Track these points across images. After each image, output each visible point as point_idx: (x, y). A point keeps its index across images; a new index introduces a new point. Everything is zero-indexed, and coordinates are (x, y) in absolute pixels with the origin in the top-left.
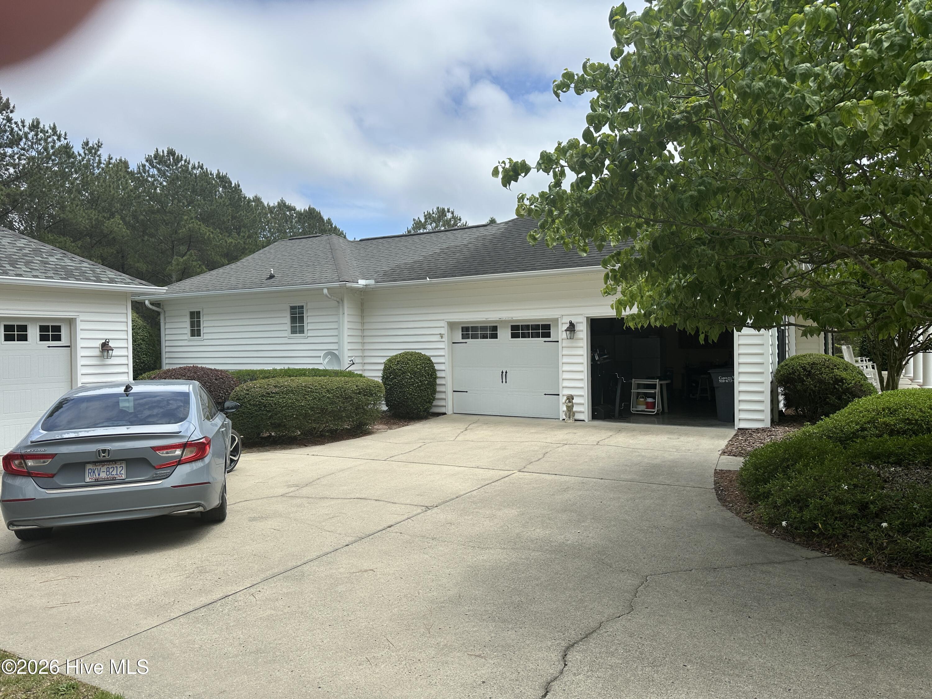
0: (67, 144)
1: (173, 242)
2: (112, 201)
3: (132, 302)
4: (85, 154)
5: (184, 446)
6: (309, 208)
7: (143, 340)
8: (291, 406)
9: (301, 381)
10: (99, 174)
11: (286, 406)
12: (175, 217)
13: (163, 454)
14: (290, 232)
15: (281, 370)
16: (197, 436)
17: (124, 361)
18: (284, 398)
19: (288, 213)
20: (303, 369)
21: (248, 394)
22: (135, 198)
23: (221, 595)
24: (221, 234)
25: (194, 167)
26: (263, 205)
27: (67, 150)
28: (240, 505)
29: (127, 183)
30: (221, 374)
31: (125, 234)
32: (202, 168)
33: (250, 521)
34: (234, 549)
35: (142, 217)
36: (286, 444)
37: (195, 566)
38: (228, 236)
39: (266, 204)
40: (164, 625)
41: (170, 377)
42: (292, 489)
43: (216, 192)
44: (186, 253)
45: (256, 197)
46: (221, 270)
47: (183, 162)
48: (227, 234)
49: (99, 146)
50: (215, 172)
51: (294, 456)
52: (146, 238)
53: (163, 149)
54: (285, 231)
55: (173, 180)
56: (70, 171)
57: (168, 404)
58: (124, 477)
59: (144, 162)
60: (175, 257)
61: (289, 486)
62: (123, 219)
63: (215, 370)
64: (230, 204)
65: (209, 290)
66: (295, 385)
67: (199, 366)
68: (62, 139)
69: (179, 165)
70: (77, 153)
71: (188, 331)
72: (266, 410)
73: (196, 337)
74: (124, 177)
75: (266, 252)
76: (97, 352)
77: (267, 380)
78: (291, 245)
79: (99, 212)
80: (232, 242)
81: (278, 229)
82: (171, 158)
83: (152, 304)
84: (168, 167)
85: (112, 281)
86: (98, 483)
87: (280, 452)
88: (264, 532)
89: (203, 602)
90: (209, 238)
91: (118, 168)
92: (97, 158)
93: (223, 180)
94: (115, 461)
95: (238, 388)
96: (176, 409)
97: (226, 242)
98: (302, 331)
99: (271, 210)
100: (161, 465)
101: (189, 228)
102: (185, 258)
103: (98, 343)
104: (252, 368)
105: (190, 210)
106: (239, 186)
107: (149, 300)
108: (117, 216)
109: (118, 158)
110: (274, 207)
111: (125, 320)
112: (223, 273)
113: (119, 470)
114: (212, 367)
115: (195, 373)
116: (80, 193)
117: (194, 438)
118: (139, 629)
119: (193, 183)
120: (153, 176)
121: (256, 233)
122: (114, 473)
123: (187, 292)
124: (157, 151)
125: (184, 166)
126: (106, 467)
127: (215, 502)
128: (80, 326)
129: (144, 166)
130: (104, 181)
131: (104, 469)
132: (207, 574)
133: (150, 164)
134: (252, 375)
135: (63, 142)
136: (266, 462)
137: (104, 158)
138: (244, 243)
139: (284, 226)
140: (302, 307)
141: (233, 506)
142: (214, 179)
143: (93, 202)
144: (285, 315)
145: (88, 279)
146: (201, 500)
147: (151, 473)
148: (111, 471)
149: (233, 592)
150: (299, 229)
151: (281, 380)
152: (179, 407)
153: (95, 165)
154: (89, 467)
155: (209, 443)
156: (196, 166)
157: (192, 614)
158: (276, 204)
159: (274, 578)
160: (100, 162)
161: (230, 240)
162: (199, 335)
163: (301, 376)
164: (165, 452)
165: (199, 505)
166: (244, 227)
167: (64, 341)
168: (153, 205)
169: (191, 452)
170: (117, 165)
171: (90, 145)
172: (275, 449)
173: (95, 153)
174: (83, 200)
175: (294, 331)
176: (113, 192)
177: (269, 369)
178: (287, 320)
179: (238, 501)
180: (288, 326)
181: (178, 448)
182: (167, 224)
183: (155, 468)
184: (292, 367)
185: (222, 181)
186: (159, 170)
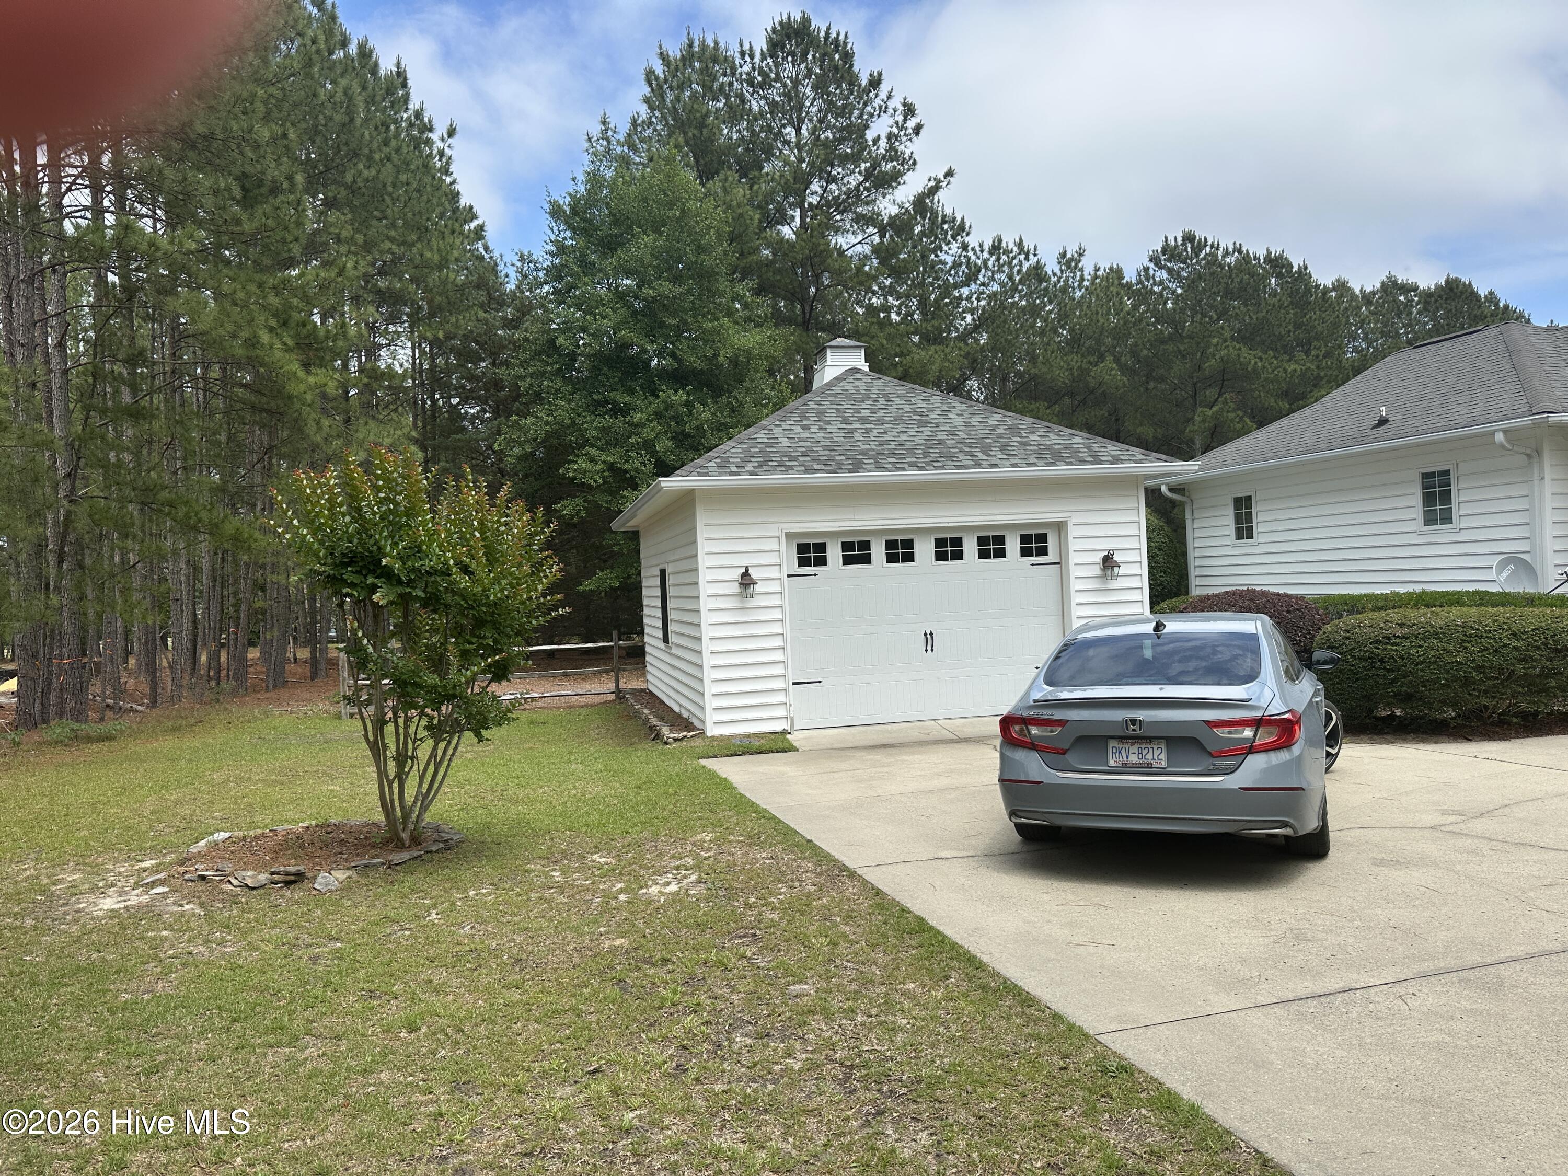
0: (1038, 262)
1: (1195, 384)
2: (1101, 334)
3: (1146, 489)
4: (1062, 271)
5: (1257, 723)
6: (1447, 281)
7: (1160, 550)
8: (1435, 662)
9: (1454, 613)
10: (1082, 297)
11: (1422, 663)
12: (1198, 343)
13: (1223, 733)
14: (1407, 333)
15: (1409, 594)
16: (1277, 708)
17: (1135, 582)
18: (1420, 646)
19: (1402, 298)
20: (1455, 593)
21: (1348, 638)
22: (1134, 324)
23: (1340, 985)
24: (1276, 359)
25: (1226, 254)
26: (1353, 293)
27: (1037, 272)
28: (1352, 833)
29: (1121, 303)
30: (1297, 603)
31: (1120, 384)
32: (1240, 252)
33: (1375, 864)
34: (1352, 910)
35: (1145, 352)
36: (1423, 733)
37: (1285, 926)
38: (1289, 361)
39: (1357, 291)
40: (1249, 1012)
41: (1211, 609)
42: (1452, 819)
43: (1265, 287)
44: (1216, 400)
45: (1338, 281)
46: (1285, 422)
47: (1208, 249)
48: (1286, 357)
49: (1081, 255)
50: (1262, 254)
51: (1445, 757)
52: (1151, 385)
53: (1175, 235)
54: (1397, 333)
55: (1193, 282)
56: (1042, 302)
57: (1215, 652)
58: (1164, 764)
59: (1147, 263)
60: (1200, 410)
61: (1444, 813)
62: (1117, 360)
63: (1286, 595)
64: (1291, 303)
65: (1266, 459)
66: (1441, 623)
67: (1258, 588)
68: (1031, 256)
69: (1202, 256)
70: (1050, 273)
71: (1231, 530)
72: (1385, 669)
73: (1245, 541)
74: (1118, 294)
75: (1369, 378)
76: (1097, 571)
77: (1383, 613)
78: (1419, 357)
79: (1083, 356)
80: (1295, 370)
81: (1382, 332)
82: (1189, 245)
83: (1170, 490)
84: (1184, 262)
85: (1116, 460)
86: (1127, 769)
87: (1414, 746)
88: (1406, 890)
89: (1309, 990)
90: (1255, 370)
91: (1108, 282)
92: (1078, 274)
93: (1277, 264)
94: (1149, 739)
95: (1328, 628)
96: (1230, 660)
97: (1285, 370)
98: (1447, 519)
99: (1367, 298)
100: (1221, 752)
101: (1221, 357)
102: (1214, 409)
103: (1098, 557)
104: (1351, 592)
105: (1222, 328)
106: (1306, 268)
107: (1167, 484)
108: (1109, 358)
109: (1108, 266)
110: (1373, 293)
111: (1136, 519)
112: (1291, 426)
113: (1157, 752)
114: (1281, 590)
115: (1252, 600)
116: (1055, 331)
117: (1272, 711)
118: (1209, 1008)
119: (1225, 280)
120: (1161, 283)
121: (1340, 347)
122: (1149, 756)
123: (1228, 465)
124: (1166, 238)
125: (1211, 254)
126: (1136, 746)
127: (1312, 824)
128: (1073, 531)
129: (1146, 269)
130: (1089, 307)
131: (1134, 749)
132: (1310, 944)
133: (1156, 265)
134: (1353, 605)
135: (1033, 260)
136: (1390, 762)
137: (1088, 271)
138: (1318, 367)
139: (1393, 323)
140: (1447, 473)
141: (1339, 834)
142: (1260, 265)
143: (1074, 342)
144: (1413, 491)
145: (1083, 462)
146: (1288, 816)
147: (1207, 762)
148: (1144, 752)
149: (1363, 985)
150: (1426, 323)
151: (1412, 614)
152: (1235, 657)
153: (1076, 284)
154: (1112, 743)
155: (1298, 722)
156: (1231, 250)
157: (1294, 1006)
158: (1378, 285)
159: (1441, 977)
160: (1082, 279)
161: (1292, 367)
162: (1250, 536)
163: (1452, 604)
164: (1226, 730)
165: (1285, 825)
166: (1318, 340)
167: (1052, 556)
168: (1161, 331)
169: (1270, 734)
170: (1106, 278)
171: (1069, 256)
172: (1405, 741)
173: (1076, 267)
174: (1060, 342)
175: (1430, 520)
176: (1102, 321)
177: (1384, 592)
178: (1416, 500)
179: (1347, 826)
180: (1417, 512)
181: (1248, 725)
182: (1184, 357)
183: (1210, 754)
184: (1430, 588)
185: (1276, 266)
186: (1170, 271)
